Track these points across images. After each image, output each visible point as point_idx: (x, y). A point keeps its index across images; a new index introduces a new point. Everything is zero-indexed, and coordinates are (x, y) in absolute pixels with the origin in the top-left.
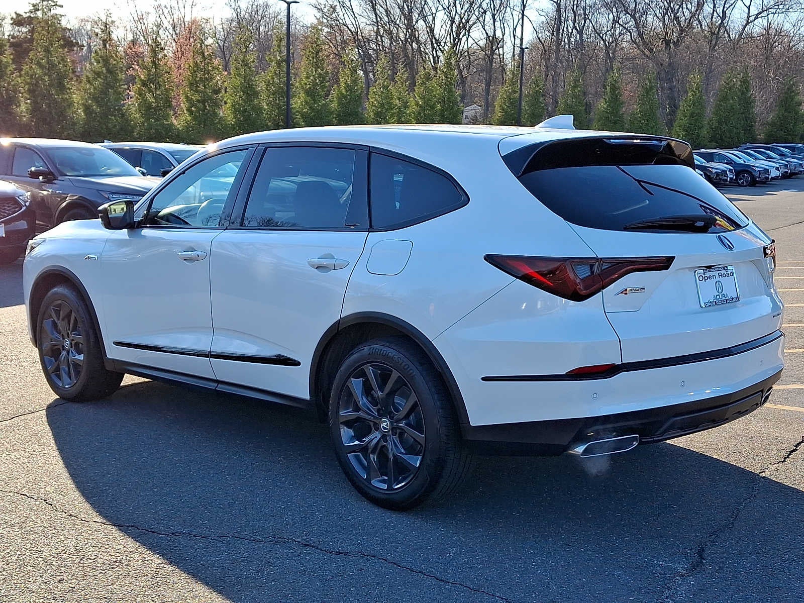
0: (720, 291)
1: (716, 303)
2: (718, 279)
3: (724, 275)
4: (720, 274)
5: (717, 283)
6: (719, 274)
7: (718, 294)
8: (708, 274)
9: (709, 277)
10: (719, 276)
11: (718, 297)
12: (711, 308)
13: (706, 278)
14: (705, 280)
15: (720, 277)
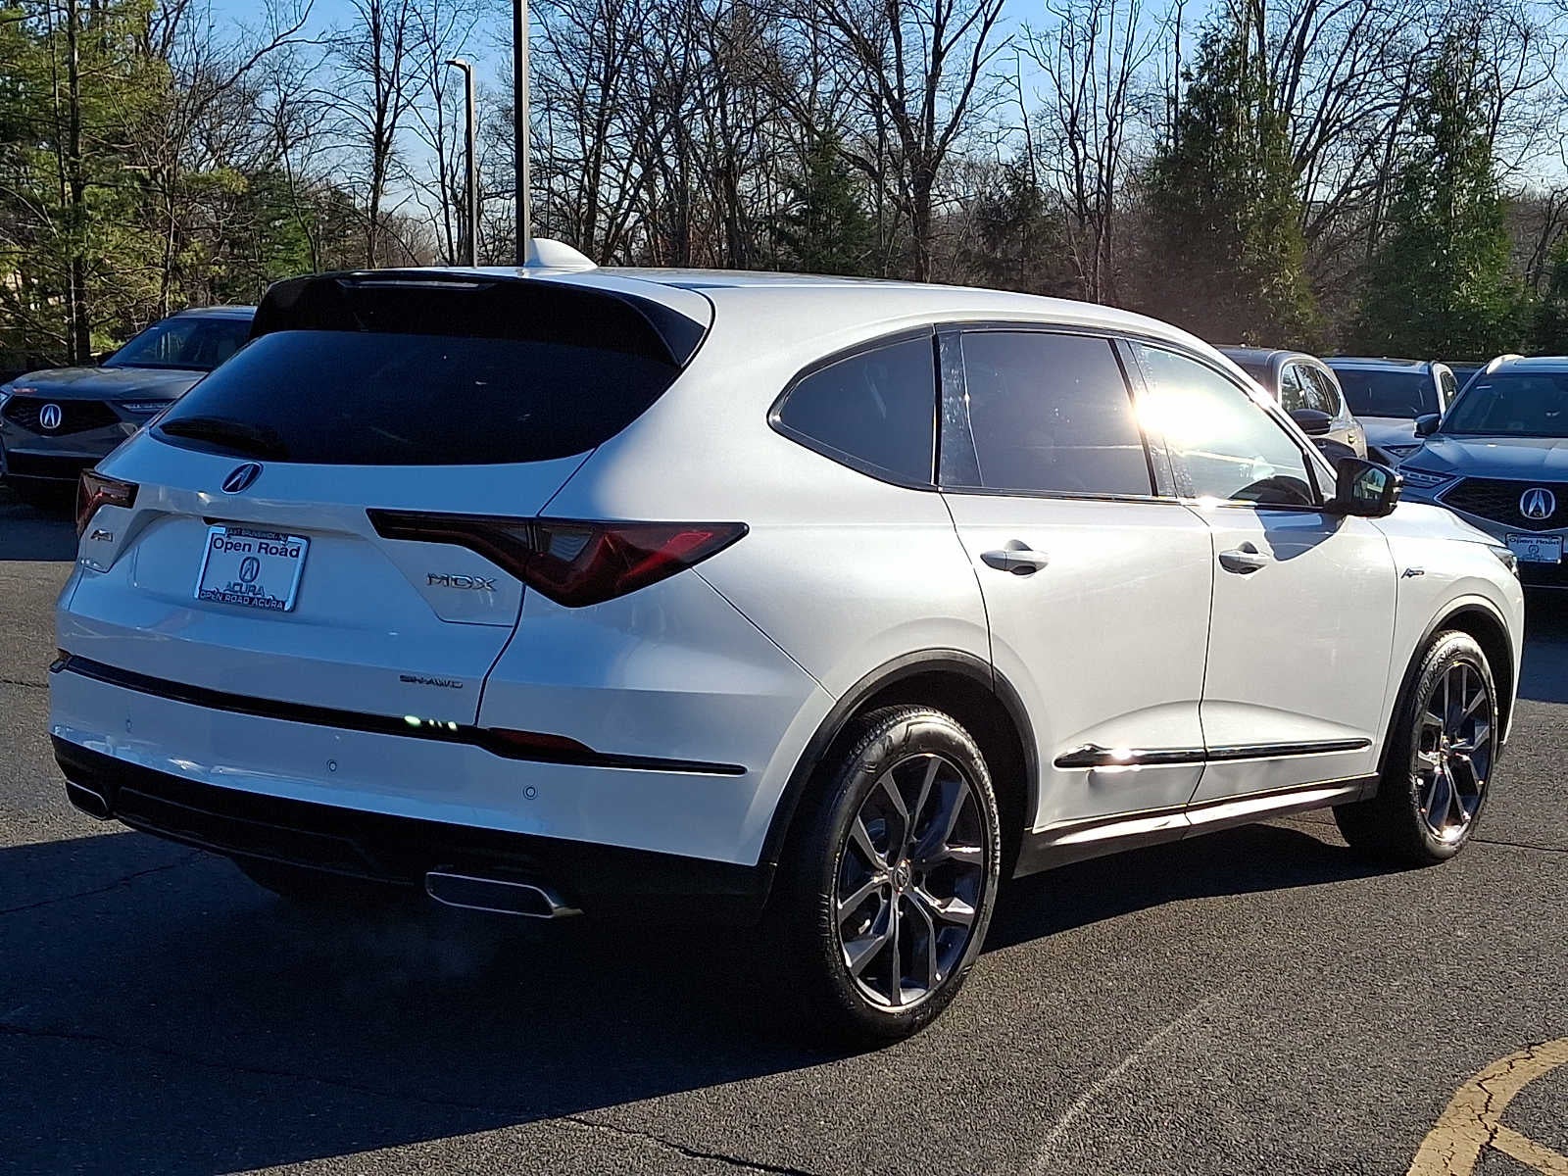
0: (248, 577)
1: (223, 598)
2: (254, 553)
3: (274, 551)
4: (264, 546)
5: (247, 562)
6: (261, 544)
7: (240, 582)
8: (235, 539)
9: (235, 547)
10: (260, 548)
11: (237, 588)
12: (210, 603)
13: (229, 546)
14: (226, 548)
15: (263, 551)
